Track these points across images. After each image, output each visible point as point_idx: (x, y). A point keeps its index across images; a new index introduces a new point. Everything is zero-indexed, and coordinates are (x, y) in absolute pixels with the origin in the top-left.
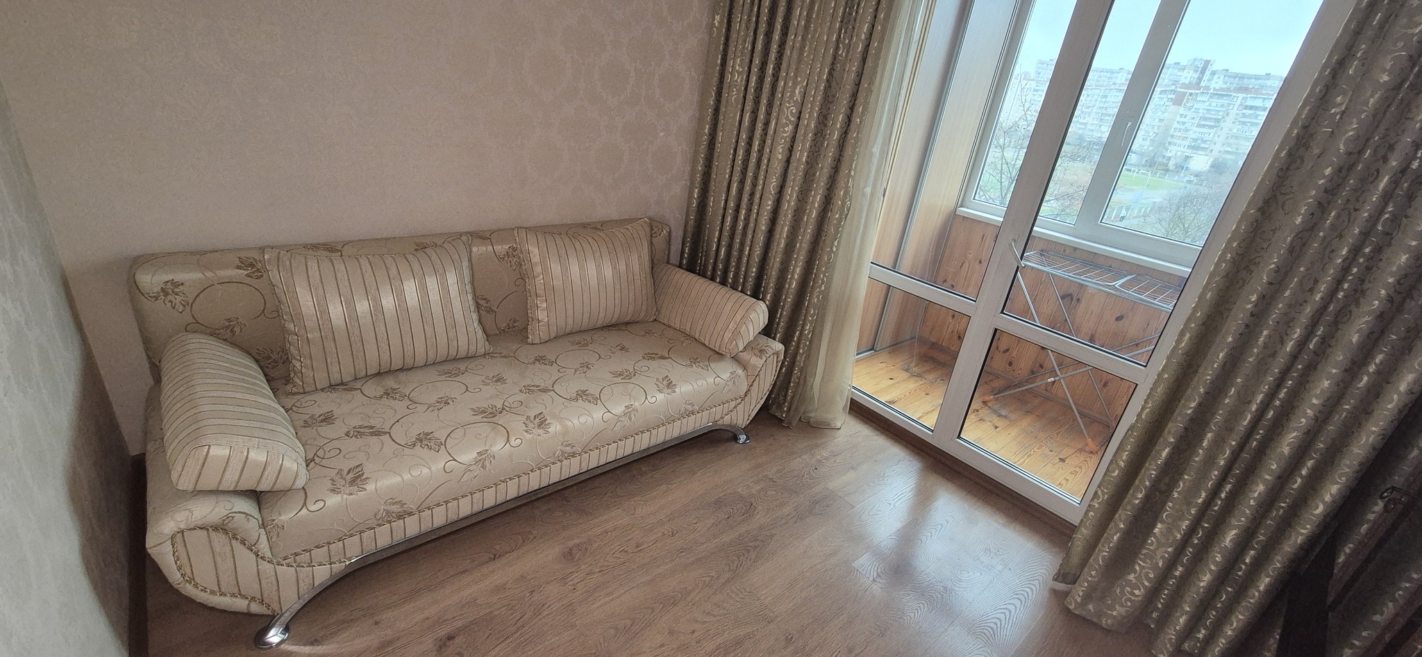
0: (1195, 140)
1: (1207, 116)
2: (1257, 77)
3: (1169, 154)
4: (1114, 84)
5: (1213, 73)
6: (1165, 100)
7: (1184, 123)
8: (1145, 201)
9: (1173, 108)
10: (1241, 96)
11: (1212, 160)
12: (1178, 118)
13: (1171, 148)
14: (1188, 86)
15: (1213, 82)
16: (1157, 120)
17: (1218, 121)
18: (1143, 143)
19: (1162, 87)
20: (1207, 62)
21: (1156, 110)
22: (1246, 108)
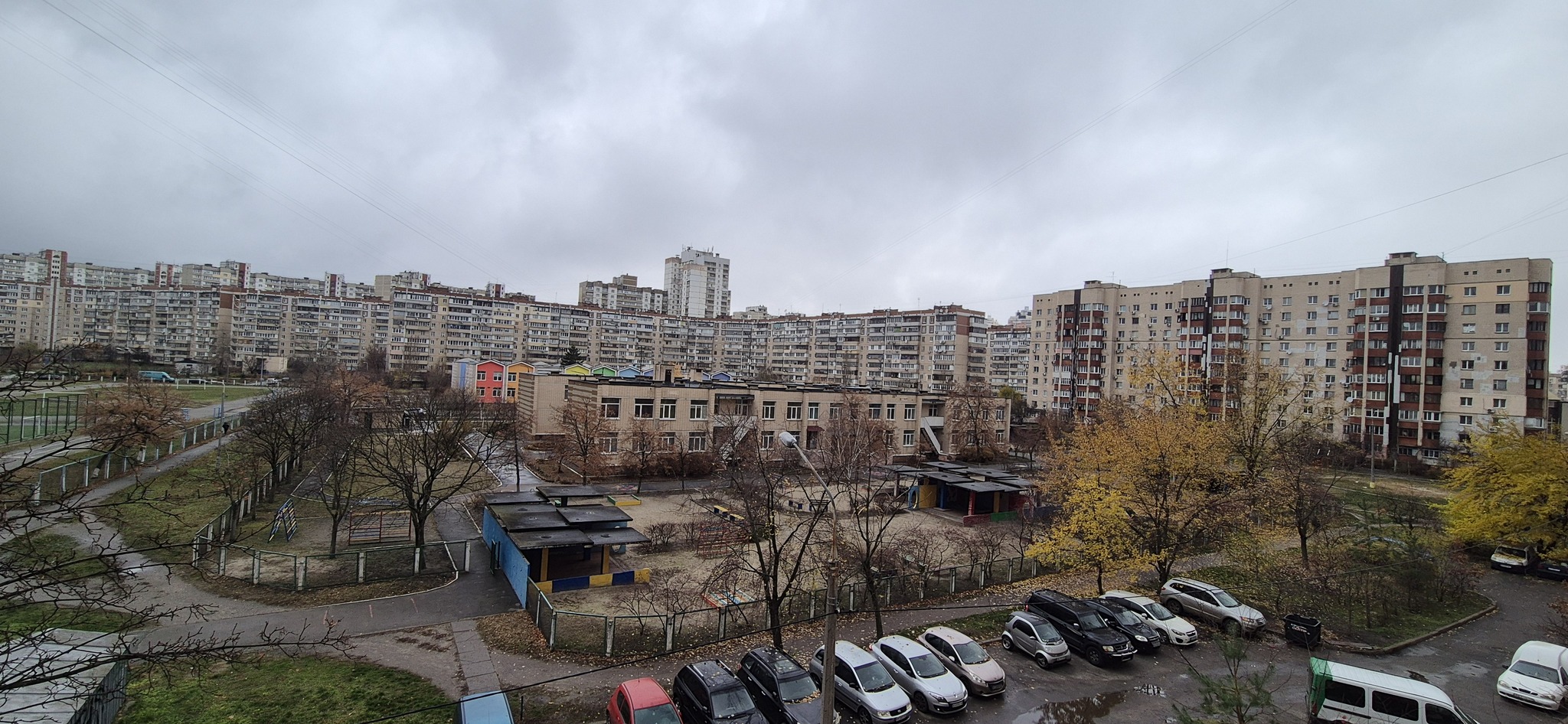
0: (261, 342)
1: (264, 317)
2: (298, 281)
3: (239, 360)
4: (134, 285)
5: (254, 276)
6: (210, 303)
7: (242, 326)
8: (231, 414)
9: (222, 311)
10: (290, 298)
11: (286, 360)
12: (233, 321)
13: (237, 352)
14: (232, 288)
15: (257, 284)
16: (209, 325)
17: (277, 322)
18: (202, 350)
19: (199, 288)
20: (243, 265)
21: (203, 313)
22: (299, 308)
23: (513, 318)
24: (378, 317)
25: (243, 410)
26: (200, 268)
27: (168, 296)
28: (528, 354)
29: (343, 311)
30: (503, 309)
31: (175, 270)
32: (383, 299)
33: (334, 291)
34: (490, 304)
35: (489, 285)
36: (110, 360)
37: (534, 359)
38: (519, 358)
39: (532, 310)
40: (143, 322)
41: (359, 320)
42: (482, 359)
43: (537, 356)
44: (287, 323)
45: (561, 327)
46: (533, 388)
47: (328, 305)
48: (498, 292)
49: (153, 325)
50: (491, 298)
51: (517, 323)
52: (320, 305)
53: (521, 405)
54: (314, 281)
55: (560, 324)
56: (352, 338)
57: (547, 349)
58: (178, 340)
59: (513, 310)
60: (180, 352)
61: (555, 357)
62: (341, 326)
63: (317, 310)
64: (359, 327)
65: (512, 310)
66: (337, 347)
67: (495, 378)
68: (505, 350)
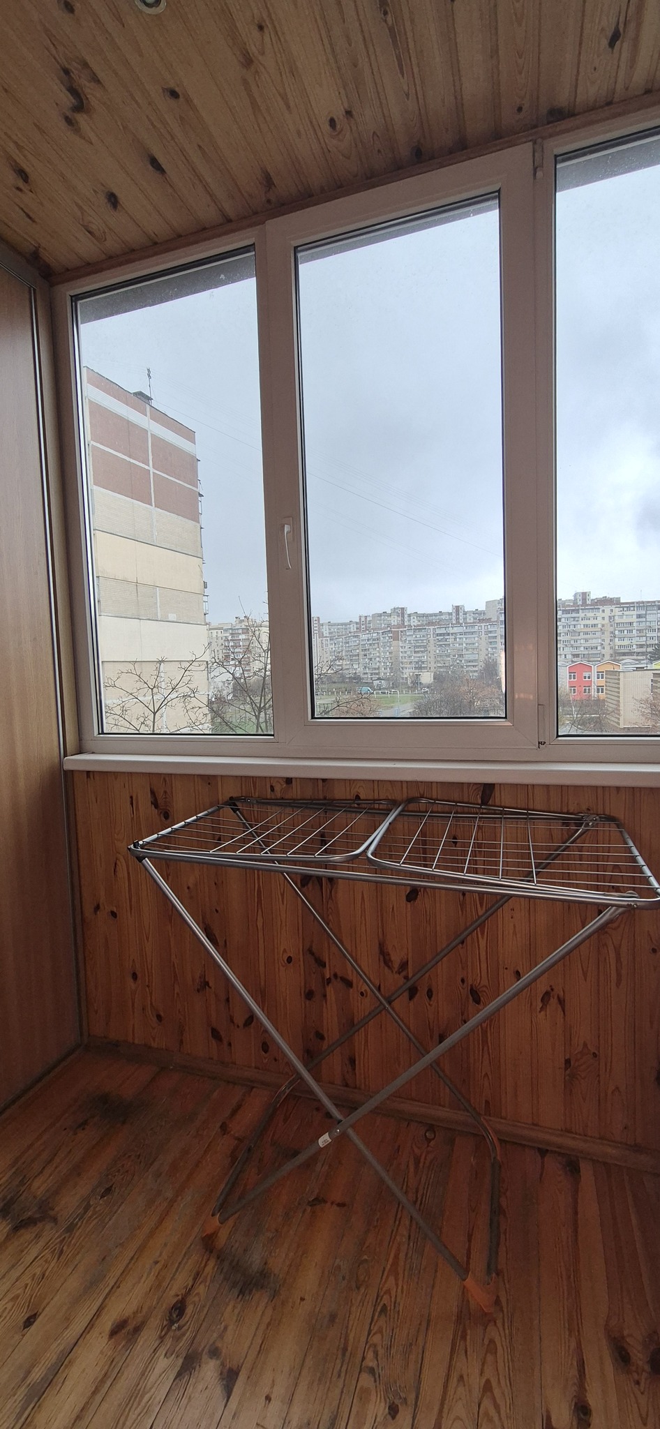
0: (417, 663)
1: (418, 644)
2: (435, 615)
3: (406, 676)
4: (350, 632)
5: (409, 615)
6: (387, 638)
7: (406, 652)
9: (395, 643)
10: (432, 628)
11: (432, 674)
12: (401, 650)
13: (404, 671)
14: (398, 626)
15: (412, 621)
16: (388, 653)
17: (425, 647)
18: (385, 671)
19: (381, 629)
20: (403, 609)
21: (384, 646)
22: (438, 635)
23: (599, 621)
24: (490, 635)
25: (410, 711)
26: (380, 615)
27: (365, 637)
28: (615, 653)
29: (465, 633)
30: (590, 614)
31: (368, 619)
32: (492, 620)
33: (459, 618)
34: (577, 611)
35: (575, 595)
36: (343, 682)
37: (621, 658)
38: (607, 657)
39: (617, 611)
40: (356, 656)
41: (476, 639)
42: (572, 662)
43: (624, 654)
44: (431, 647)
45: (648, 624)
46: (619, 684)
47: (456, 630)
48: (584, 600)
49: (361, 657)
50: (578, 606)
51: (603, 626)
52: (451, 630)
53: (609, 700)
54: (445, 613)
55: (646, 621)
56: (473, 653)
57: (635, 647)
58: (374, 666)
59: (600, 614)
60: (375, 674)
61: (643, 654)
62: (464, 645)
63: (448, 634)
64: (477, 644)
65: (598, 614)
66: (463, 661)
67: (585, 678)
68: (594, 651)
